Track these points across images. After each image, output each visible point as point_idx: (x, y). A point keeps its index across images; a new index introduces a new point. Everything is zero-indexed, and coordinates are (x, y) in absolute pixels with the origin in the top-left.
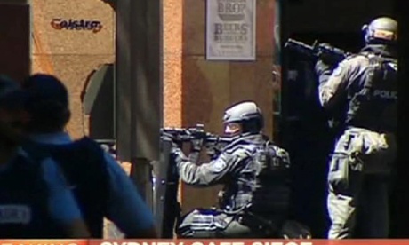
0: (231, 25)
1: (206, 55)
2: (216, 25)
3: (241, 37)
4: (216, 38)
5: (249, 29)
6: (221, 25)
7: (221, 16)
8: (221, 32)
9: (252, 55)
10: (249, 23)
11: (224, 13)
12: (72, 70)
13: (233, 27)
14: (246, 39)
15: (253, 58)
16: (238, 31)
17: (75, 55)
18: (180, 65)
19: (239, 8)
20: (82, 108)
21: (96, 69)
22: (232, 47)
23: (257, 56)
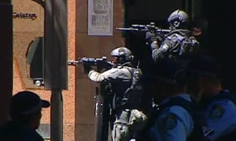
0: (100, 16)
1: (87, 33)
2: (93, 16)
3: (105, 23)
4: (93, 23)
5: (109, 19)
6: (95, 17)
7: (95, 11)
8: (95, 20)
9: (111, 33)
10: (109, 15)
11: (97, 10)
12: (19, 41)
13: (102, 17)
14: (108, 23)
15: (112, 35)
16: (104, 20)
17: (21, 32)
18: (74, 38)
19: (104, 8)
20: (26, 61)
21: (34, 40)
22: (100, 28)
23: (113, 33)
